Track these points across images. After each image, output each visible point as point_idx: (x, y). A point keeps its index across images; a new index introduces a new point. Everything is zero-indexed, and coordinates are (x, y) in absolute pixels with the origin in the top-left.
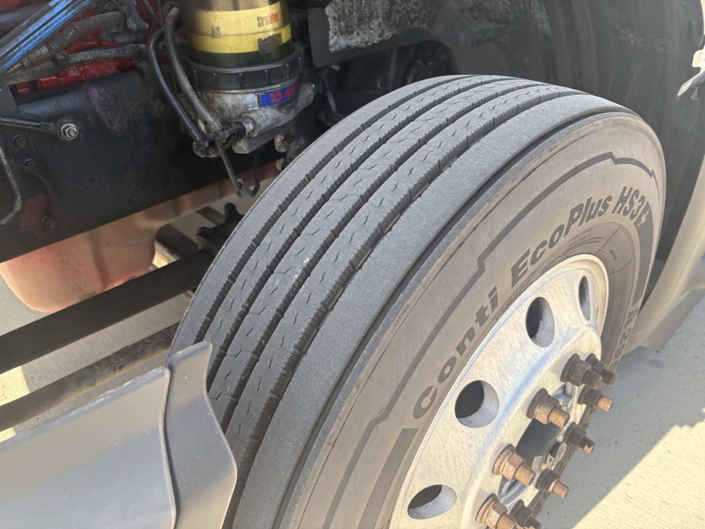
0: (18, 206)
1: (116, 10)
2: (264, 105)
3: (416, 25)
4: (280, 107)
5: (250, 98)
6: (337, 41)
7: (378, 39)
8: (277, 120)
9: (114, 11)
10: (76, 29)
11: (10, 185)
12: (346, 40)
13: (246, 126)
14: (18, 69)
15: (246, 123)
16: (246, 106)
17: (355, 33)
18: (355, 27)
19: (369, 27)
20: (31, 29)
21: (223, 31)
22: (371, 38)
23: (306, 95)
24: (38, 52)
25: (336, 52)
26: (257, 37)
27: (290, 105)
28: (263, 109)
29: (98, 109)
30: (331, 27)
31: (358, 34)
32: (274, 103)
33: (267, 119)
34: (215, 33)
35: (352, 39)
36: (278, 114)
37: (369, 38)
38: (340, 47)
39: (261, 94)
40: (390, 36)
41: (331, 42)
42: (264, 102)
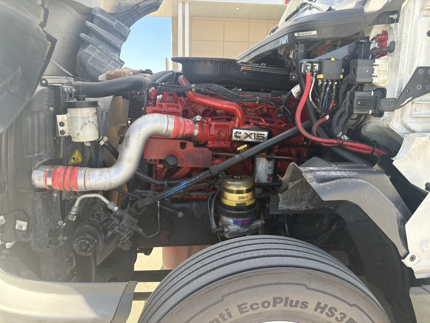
0: (157, 233)
1: (208, 182)
2: (235, 224)
3: (326, 206)
4: (241, 226)
5: (231, 221)
6: (282, 206)
7: (305, 208)
8: (239, 230)
9: (207, 183)
10: (193, 187)
11: (158, 226)
12: (287, 207)
13: (225, 229)
14: (174, 194)
15: (225, 228)
16: (229, 223)
17: (292, 205)
18: (292, 203)
19: (300, 204)
20: (174, 189)
21: (228, 198)
22: (301, 208)
23: (257, 224)
24: (180, 191)
25: (281, 210)
26: (237, 202)
27: (246, 226)
28: (234, 225)
29: (194, 209)
30: (280, 201)
31: (294, 205)
32: (239, 224)
33: (234, 229)
34: (226, 198)
35: (290, 207)
36: (240, 228)
37: (300, 208)
38: (283, 209)
39: (234, 220)
40: (312, 209)
41: (279, 206)
42: (235, 223)
